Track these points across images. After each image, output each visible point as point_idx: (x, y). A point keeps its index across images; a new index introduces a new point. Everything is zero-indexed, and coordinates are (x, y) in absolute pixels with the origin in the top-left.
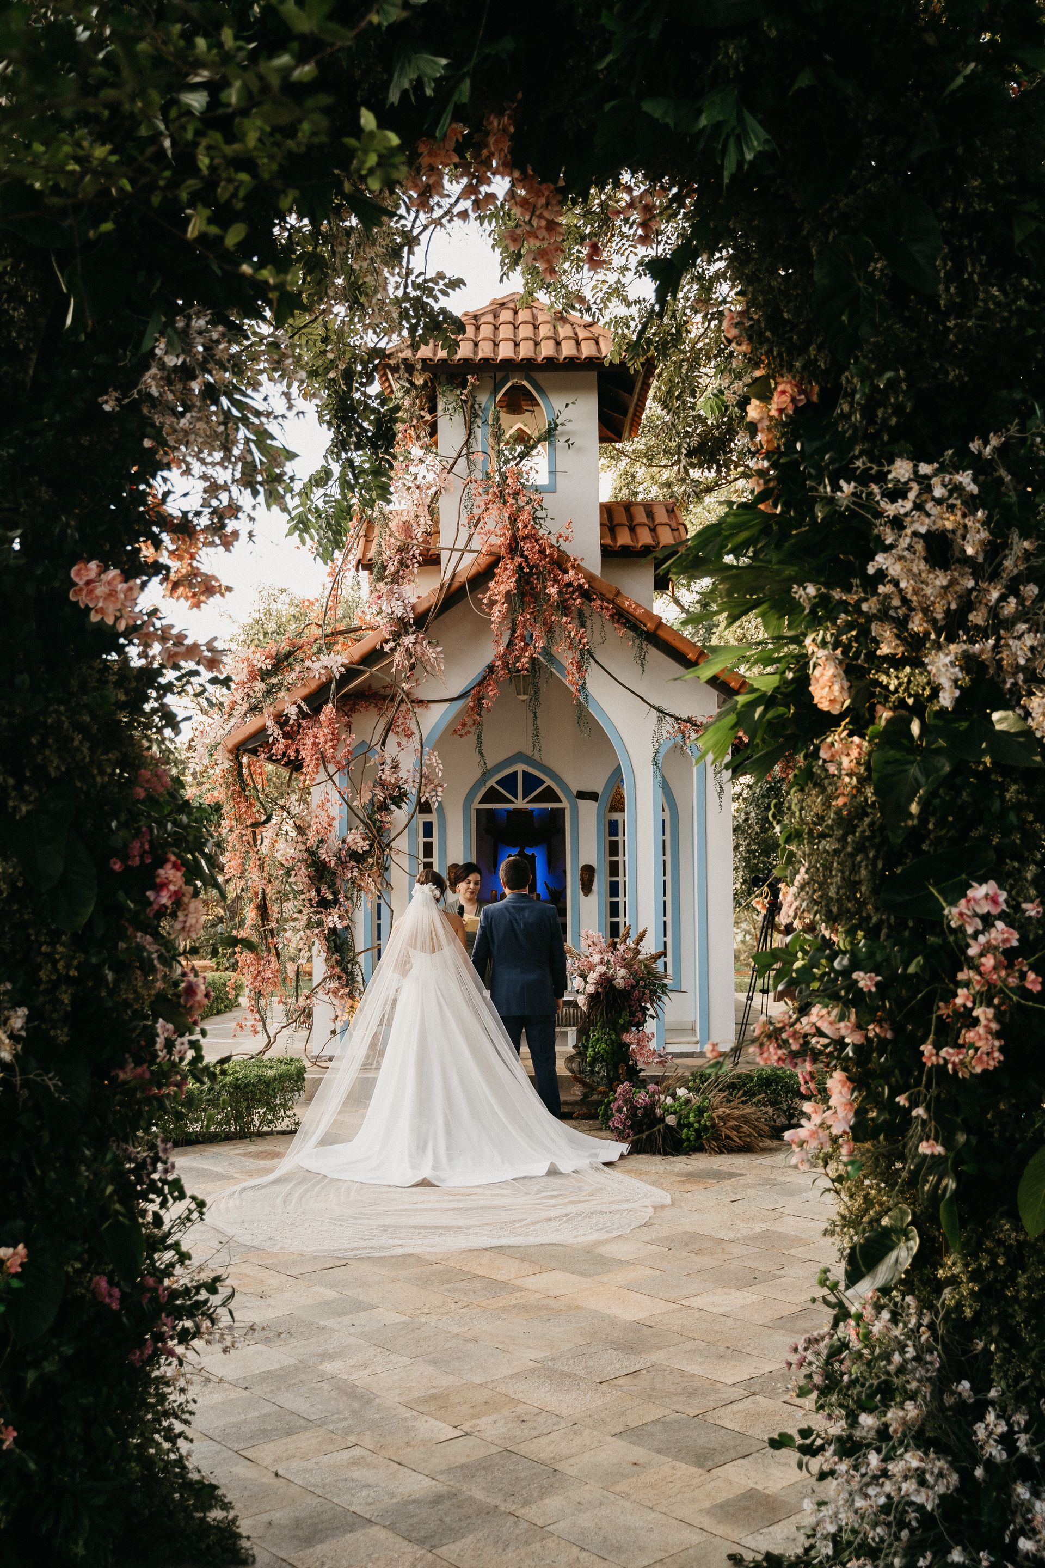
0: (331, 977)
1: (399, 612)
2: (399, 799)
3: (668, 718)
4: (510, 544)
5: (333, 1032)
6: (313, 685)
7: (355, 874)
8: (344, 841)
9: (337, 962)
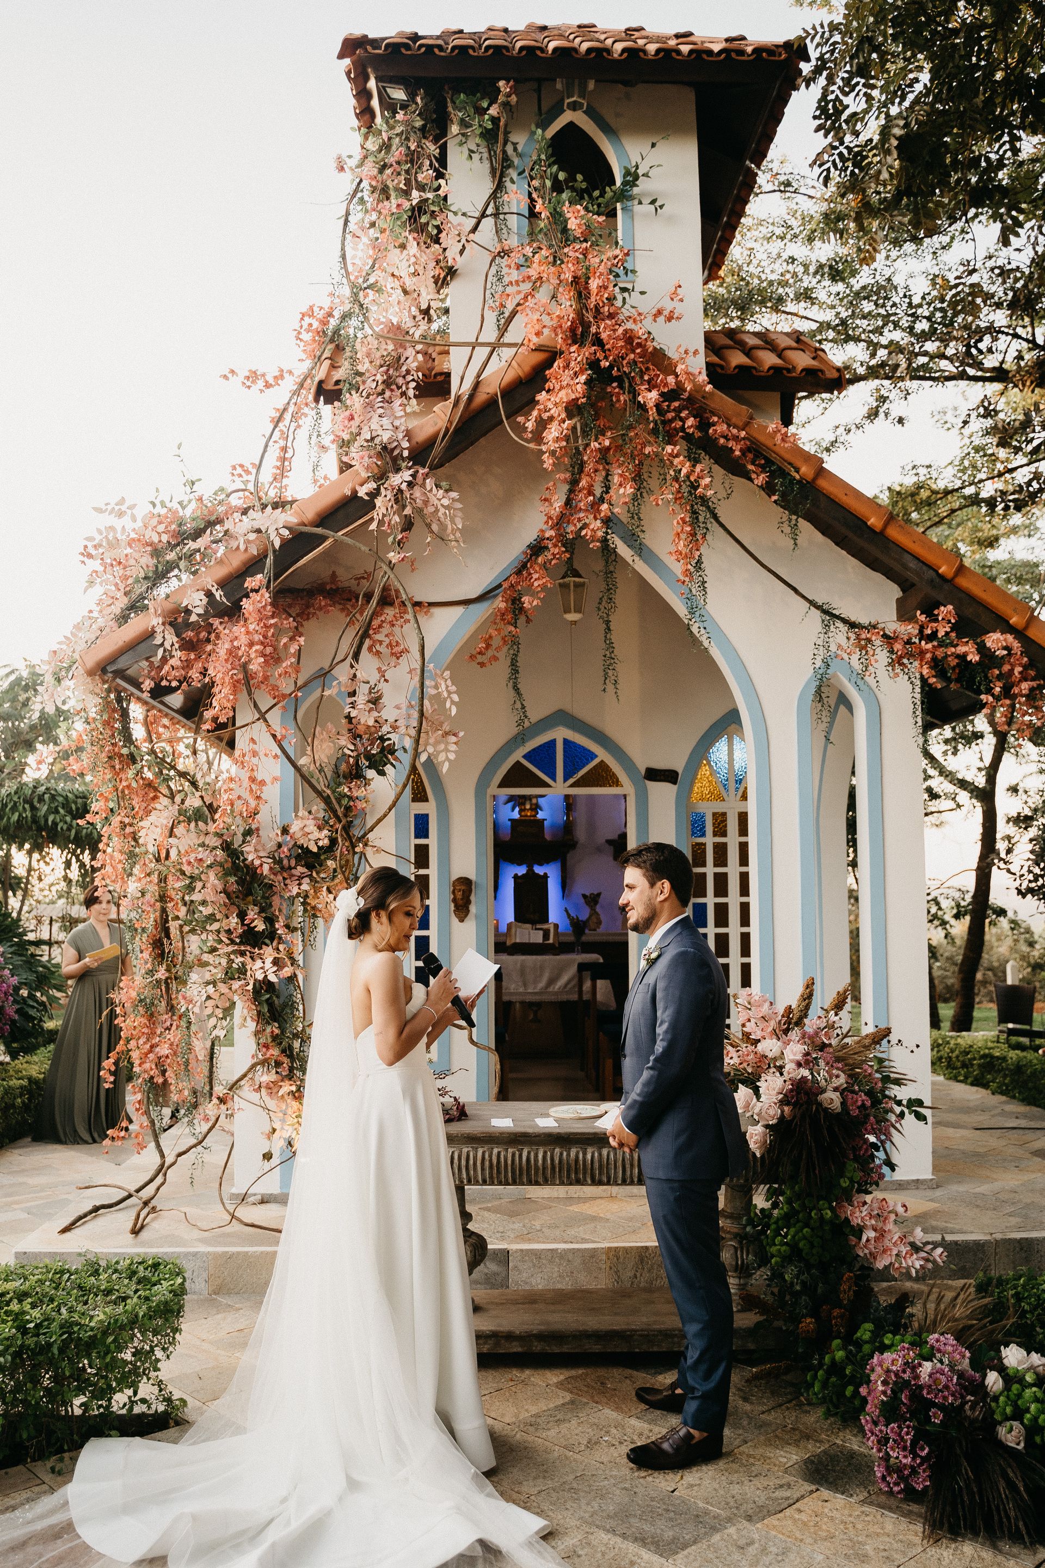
0: (264, 1062)
1: (386, 436)
2: (379, 763)
3: (839, 624)
4: (572, 329)
5: (268, 1156)
6: (236, 562)
7: (305, 887)
8: (285, 831)
9: (275, 1038)
